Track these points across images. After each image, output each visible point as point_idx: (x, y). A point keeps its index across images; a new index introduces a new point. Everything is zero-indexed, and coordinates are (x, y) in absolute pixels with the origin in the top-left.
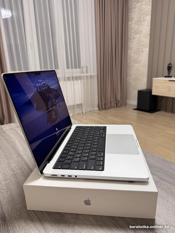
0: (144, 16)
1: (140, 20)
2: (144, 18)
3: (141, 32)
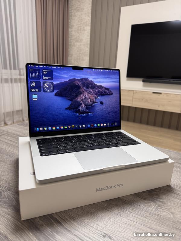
0: (84, 26)
1: (80, 29)
2: (84, 27)
3: (81, 40)
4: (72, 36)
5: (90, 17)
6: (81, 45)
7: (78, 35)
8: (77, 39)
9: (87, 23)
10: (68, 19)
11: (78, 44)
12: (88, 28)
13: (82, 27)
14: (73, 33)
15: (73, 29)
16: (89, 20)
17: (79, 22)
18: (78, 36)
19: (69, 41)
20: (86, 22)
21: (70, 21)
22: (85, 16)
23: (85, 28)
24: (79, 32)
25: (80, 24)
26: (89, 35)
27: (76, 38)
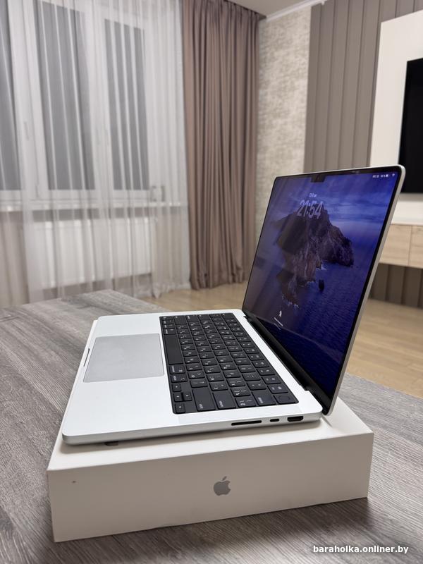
0: (294, 79)
2: (292, 83)
3: (287, 113)
8: (278, 111)
11: (280, 121)
12: (303, 84)
18: (280, 104)
20: (298, 70)
22: (296, 57)
23: (296, 84)
24: (283, 94)
25: (285, 76)
26: (305, 98)
27: (275, 110)
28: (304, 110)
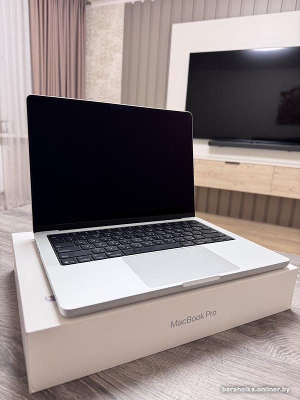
0: (112, 52)
1: (106, 57)
2: (111, 55)
3: (107, 76)
4: (91, 68)
5: (122, 38)
6: (106, 83)
7: (102, 66)
8: (100, 74)
9: (117, 48)
10: (85, 40)
11: (102, 81)
12: (119, 56)
13: (108, 55)
14: (93, 63)
15: (93, 57)
16: (119, 43)
17: (103, 45)
18: (102, 69)
19: (87, 77)
20: (115, 46)
21: (87, 43)
22: (114, 37)
23: (114, 56)
24: (104, 62)
25: (105, 49)
26: (121, 67)
27: (98, 72)
28: (120, 75)
